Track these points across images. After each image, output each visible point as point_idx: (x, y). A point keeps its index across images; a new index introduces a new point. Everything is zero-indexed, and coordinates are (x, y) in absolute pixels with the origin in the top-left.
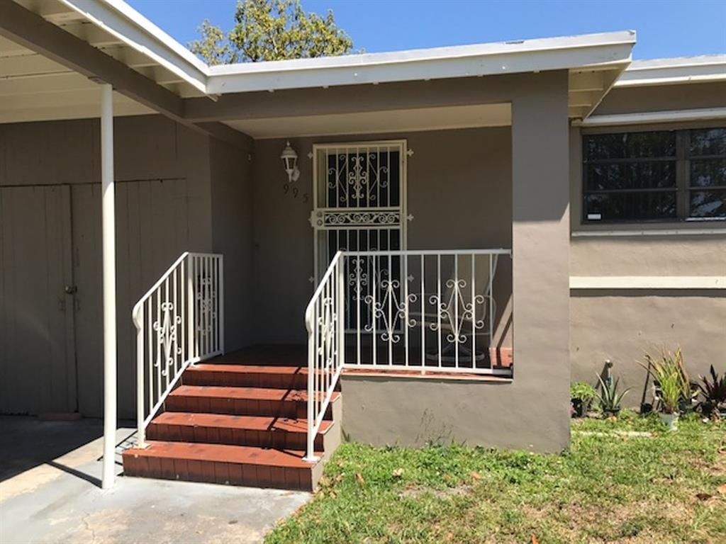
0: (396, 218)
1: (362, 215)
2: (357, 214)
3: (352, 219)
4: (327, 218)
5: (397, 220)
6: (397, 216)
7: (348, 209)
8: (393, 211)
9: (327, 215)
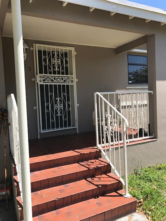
0: (72, 80)
1: (59, 78)
2: (57, 77)
3: (55, 80)
4: (43, 79)
5: (72, 81)
6: (72, 79)
7: (52, 75)
8: (71, 77)
9: (44, 77)
